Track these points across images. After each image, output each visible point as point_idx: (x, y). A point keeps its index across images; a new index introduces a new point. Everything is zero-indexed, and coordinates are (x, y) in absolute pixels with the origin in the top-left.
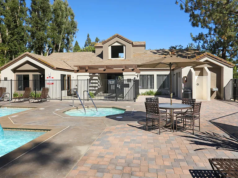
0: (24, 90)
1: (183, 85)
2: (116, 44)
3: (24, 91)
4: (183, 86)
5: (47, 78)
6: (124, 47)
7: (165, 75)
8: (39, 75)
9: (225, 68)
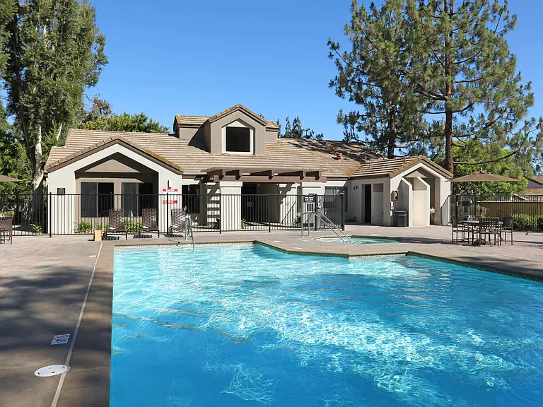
0: (140, 215)
1: (392, 203)
2: (237, 125)
3: (141, 218)
4: (392, 206)
5: (164, 190)
6: (252, 132)
7: (338, 188)
8: (140, 184)
9: (442, 179)
